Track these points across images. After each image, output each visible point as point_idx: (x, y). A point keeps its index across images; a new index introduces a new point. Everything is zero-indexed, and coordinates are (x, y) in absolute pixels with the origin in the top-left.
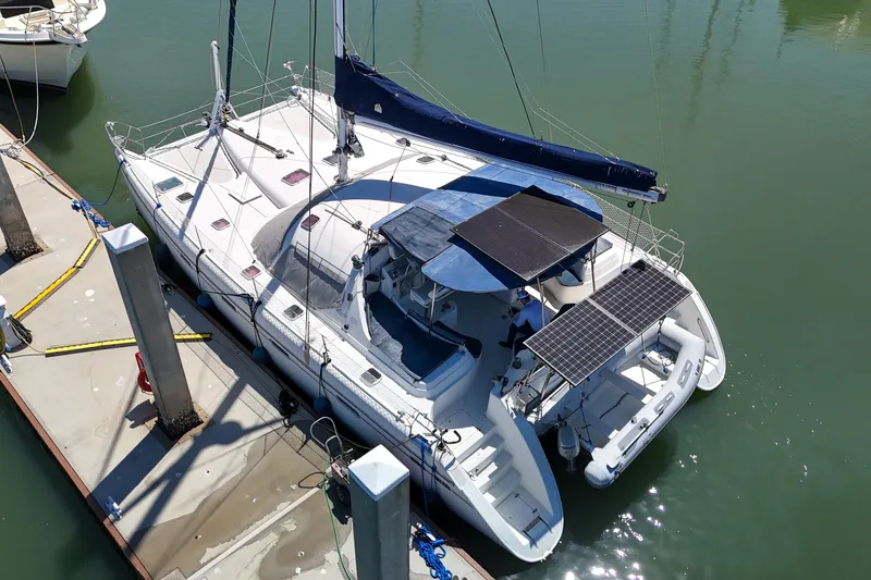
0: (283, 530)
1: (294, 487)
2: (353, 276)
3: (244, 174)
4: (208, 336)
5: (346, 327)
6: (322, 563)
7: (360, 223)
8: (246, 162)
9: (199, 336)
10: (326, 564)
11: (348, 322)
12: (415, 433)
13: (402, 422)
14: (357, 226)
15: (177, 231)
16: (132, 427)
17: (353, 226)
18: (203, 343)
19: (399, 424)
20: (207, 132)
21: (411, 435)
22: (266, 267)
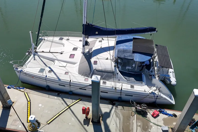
0: (139, 125)
1: (131, 117)
2: (115, 69)
3: (56, 61)
4: (80, 99)
5: (119, 80)
6: (151, 126)
7: (108, 58)
8: (55, 58)
9: (78, 100)
10: (152, 126)
11: (119, 79)
12: (150, 92)
13: (146, 91)
14: (107, 59)
15: (57, 79)
16: (88, 126)
17: (106, 59)
18: (80, 101)
19: (146, 92)
20: (32, 56)
21: (150, 93)
22: (88, 77)
